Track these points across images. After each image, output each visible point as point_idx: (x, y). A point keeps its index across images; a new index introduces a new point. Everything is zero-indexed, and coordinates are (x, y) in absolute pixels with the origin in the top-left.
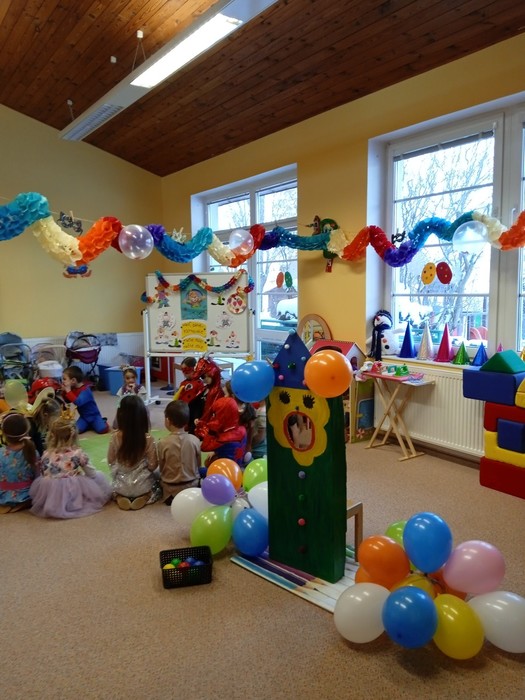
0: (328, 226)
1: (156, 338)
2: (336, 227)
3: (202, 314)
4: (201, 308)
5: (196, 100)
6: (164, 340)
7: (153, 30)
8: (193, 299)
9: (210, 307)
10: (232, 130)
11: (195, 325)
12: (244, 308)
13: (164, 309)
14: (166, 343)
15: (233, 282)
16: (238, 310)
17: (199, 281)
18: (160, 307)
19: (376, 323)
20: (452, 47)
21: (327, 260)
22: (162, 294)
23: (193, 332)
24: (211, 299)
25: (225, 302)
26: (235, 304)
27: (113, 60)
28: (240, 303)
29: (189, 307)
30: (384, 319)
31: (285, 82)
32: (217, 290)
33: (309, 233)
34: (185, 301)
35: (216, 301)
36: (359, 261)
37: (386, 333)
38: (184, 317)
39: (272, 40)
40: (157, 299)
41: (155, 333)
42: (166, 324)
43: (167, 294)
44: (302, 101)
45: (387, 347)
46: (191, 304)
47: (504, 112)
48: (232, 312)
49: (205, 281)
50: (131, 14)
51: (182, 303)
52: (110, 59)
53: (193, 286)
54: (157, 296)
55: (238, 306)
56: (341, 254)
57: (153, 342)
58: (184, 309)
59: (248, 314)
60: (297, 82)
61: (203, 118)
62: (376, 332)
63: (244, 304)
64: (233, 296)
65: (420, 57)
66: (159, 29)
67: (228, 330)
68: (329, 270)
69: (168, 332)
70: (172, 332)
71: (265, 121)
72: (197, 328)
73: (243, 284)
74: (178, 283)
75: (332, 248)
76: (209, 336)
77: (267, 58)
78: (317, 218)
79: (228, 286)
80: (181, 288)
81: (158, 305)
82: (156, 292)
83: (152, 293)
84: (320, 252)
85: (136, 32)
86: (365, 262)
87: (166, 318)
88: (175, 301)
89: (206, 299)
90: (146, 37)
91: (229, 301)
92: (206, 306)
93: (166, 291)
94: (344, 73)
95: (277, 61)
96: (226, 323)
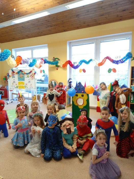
0: (57, 60)
1: (12, 86)
2: (59, 60)
3: (23, 80)
4: (23, 78)
5: (22, 26)
6: (13, 86)
7: (19, 9)
8: (21, 76)
9: (25, 78)
10: (29, 34)
11: (22, 82)
12: (34, 78)
13: (14, 78)
14: (14, 87)
15: (31, 72)
16: (32, 79)
17: (22, 71)
18: (13, 78)
19: (69, 81)
20: (88, 25)
21: (57, 67)
22: (13, 75)
23: (21, 84)
24: (26, 76)
25: (29, 77)
26: (32, 77)
27: (3, 14)
28: (33, 77)
29: (20, 78)
30: (71, 80)
31: (48, 26)
32: (27, 74)
33: (52, 61)
34: (19, 76)
35: (27, 76)
36: (65, 68)
37: (72, 83)
38: (19, 80)
39: (49, 17)
40: (12, 76)
41: (11, 84)
42: (14, 82)
43: (14, 75)
44: (51, 31)
45: (72, 86)
46: (21, 77)
47: (97, 39)
48: (31, 79)
49: (24, 71)
50: (14, 5)
51: (18, 77)
52: (2, 13)
53: (21, 73)
54: (12, 75)
55: (32, 78)
56: (61, 66)
57: (11, 86)
58: (19, 78)
59: (35, 79)
60: (51, 26)
61: (22, 31)
62: (70, 83)
63: (34, 77)
64: (31, 75)
65: (81, 26)
66: (21, 9)
67: (30, 84)
68: (57, 69)
69: (15, 84)
70: (16, 84)
71: (39, 33)
72: (22, 83)
73: (33, 72)
74: (17, 72)
75: (59, 65)
76: (25, 85)
77: (46, 20)
78: (54, 58)
79: (30, 73)
80: (18, 73)
81: (12, 77)
82: (12, 74)
83: (10, 74)
84: (55, 65)
85: (13, 9)
86: (67, 68)
87: (14, 81)
88: (16, 76)
89: (24, 76)
90: (16, 10)
91: (30, 76)
92: (24, 78)
93: (14, 74)
94: (63, 26)
95: (48, 21)
96: (29, 82)
